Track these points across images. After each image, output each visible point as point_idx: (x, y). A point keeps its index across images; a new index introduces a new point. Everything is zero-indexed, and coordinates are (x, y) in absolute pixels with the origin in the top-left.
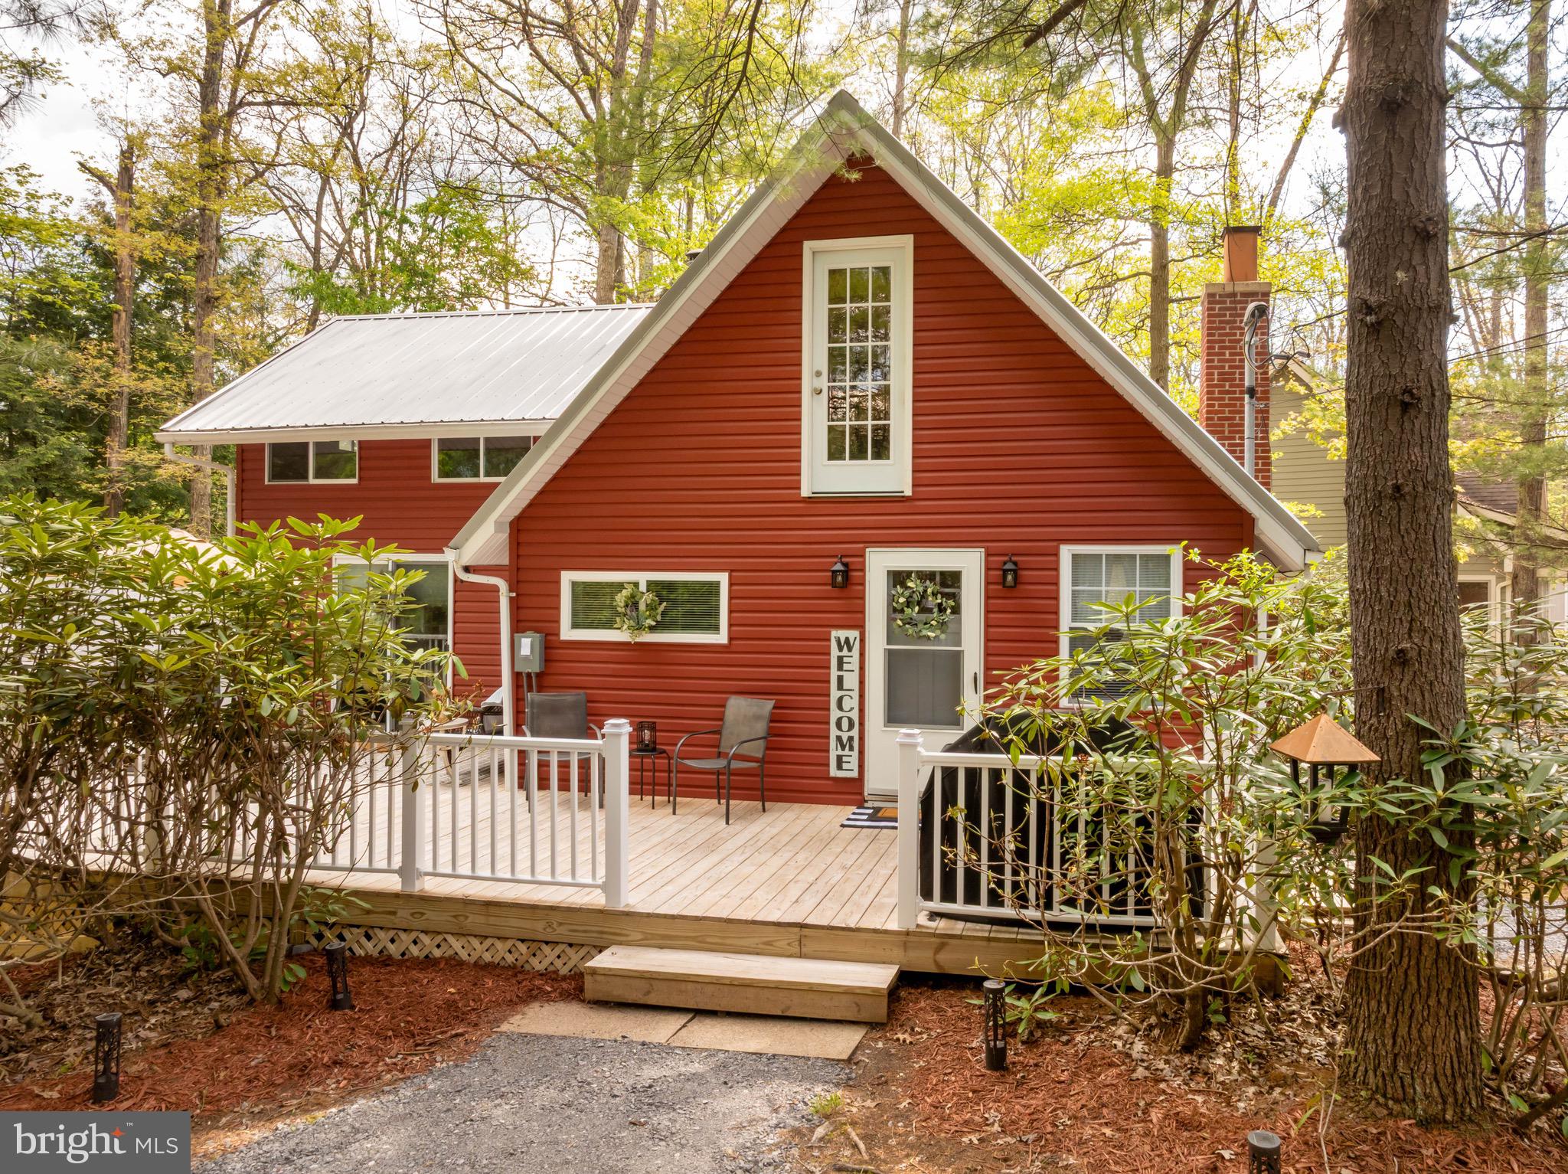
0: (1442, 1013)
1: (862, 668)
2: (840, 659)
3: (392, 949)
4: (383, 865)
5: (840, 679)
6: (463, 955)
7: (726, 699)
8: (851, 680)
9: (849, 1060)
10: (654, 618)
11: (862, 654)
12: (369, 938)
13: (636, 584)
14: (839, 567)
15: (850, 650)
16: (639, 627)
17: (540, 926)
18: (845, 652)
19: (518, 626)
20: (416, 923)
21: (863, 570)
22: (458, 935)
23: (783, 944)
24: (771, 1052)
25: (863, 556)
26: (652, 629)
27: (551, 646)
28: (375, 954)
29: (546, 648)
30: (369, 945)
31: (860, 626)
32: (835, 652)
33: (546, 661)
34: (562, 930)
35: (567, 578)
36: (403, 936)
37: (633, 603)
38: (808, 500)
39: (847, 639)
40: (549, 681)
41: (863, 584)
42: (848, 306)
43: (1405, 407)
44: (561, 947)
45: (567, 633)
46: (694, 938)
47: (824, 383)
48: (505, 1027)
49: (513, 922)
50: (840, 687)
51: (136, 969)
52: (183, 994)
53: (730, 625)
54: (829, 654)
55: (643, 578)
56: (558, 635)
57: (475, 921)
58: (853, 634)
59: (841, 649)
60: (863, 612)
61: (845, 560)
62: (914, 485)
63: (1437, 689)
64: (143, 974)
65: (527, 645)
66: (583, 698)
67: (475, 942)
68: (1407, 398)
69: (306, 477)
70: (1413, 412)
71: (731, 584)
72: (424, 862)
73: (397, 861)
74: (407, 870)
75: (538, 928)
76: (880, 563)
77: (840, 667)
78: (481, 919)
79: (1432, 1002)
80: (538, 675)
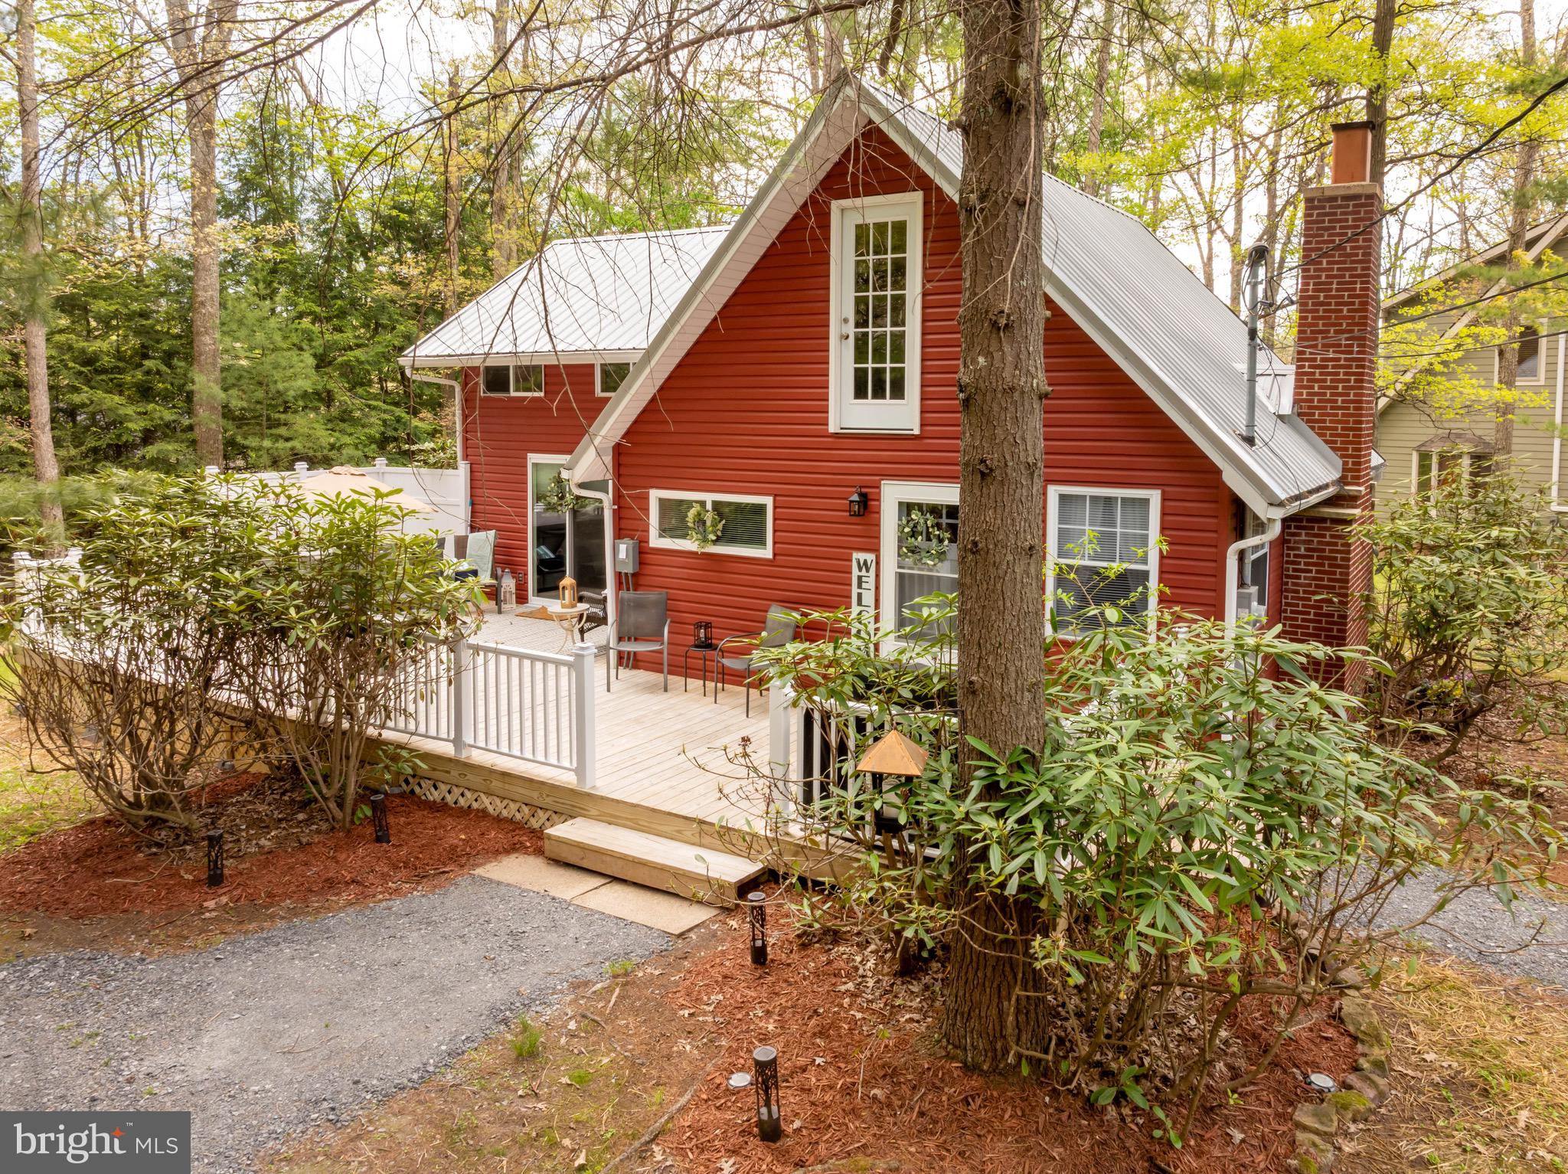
0: (987, 984)
1: (877, 588)
2: (860, 578)
3: (450, 799)
4: (445, 736)
5: (860, 596)
6: (490, 809)
7: (769, 606)
8: (869, 598)
9: (681, 935)
10: (714, 532)
11: (877, 576)
12: (436, 788)
13: (703, 504)
14: (855, 497)
15: (868, 570)
16: (705, 540)
17: (535, 795)
18: (864, 572)
19: (619, 534)
20: (462, 782)
21: (879, 500)
22: (488, 794)
23: (689, 833)
24: (631, 919)
25: (878, 487)
26: (715, 542)
27: (642, 552)
28: (438, 800)
29: (640, 553)
30: (436, 793)
31: (876, 550)
32: (855, 572)
33: (641, 563)
34: (549, 800)
35: (655, 495)
36: (455, 789)
37: (700, 521)
38: (836, 435)
39: (865, 562)
40: (643, 580)
41: (879, 513)
42: (871, 258)
43: (983, 475)
44: (549, 813)
45: (656, 541)
46: (630, 820)
47: (851, 329)
48: (479, 871)
49: (521, 791)
50: (860, 603)
51: (283, 794)
52: (301, 816)
53: (775, 543)
54: (850, 573)
55: (709, 498)
56: (647, 542)
57: (496, 785)
58: (870, 557)
59: (860, 569)
60: (878, 538)
61: (864, 490)
62: (922, 425)
63: (995, 718)
64: (286, 798)
65: (623, 548)
66: (664, 596)
67: (498, 801)
68: (982, 468)
69: (507, 390)
70: (989, 479)
71: (775, 507)
72: (468, 738)
73: (452, 736)
74: (458, 741)
75: (534, 795)
76: (893, 494)
77: (860, 586)
78: (500, 784)
79: (980, 974)
80: (634, 575)
